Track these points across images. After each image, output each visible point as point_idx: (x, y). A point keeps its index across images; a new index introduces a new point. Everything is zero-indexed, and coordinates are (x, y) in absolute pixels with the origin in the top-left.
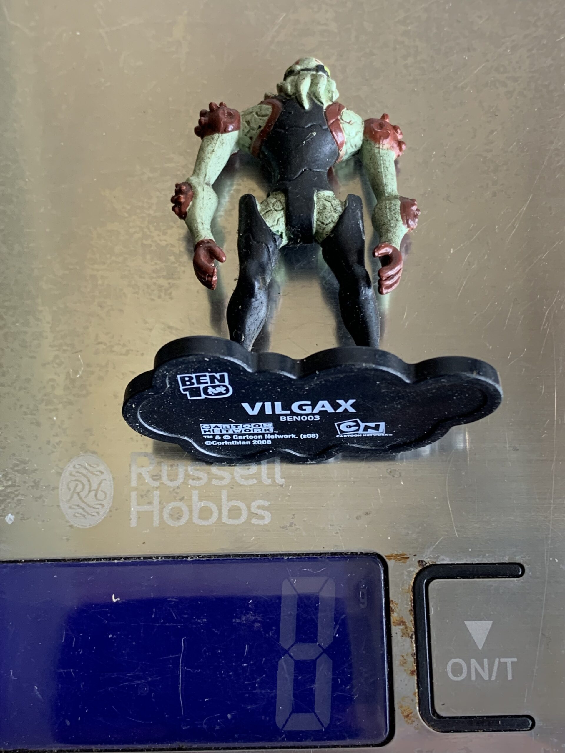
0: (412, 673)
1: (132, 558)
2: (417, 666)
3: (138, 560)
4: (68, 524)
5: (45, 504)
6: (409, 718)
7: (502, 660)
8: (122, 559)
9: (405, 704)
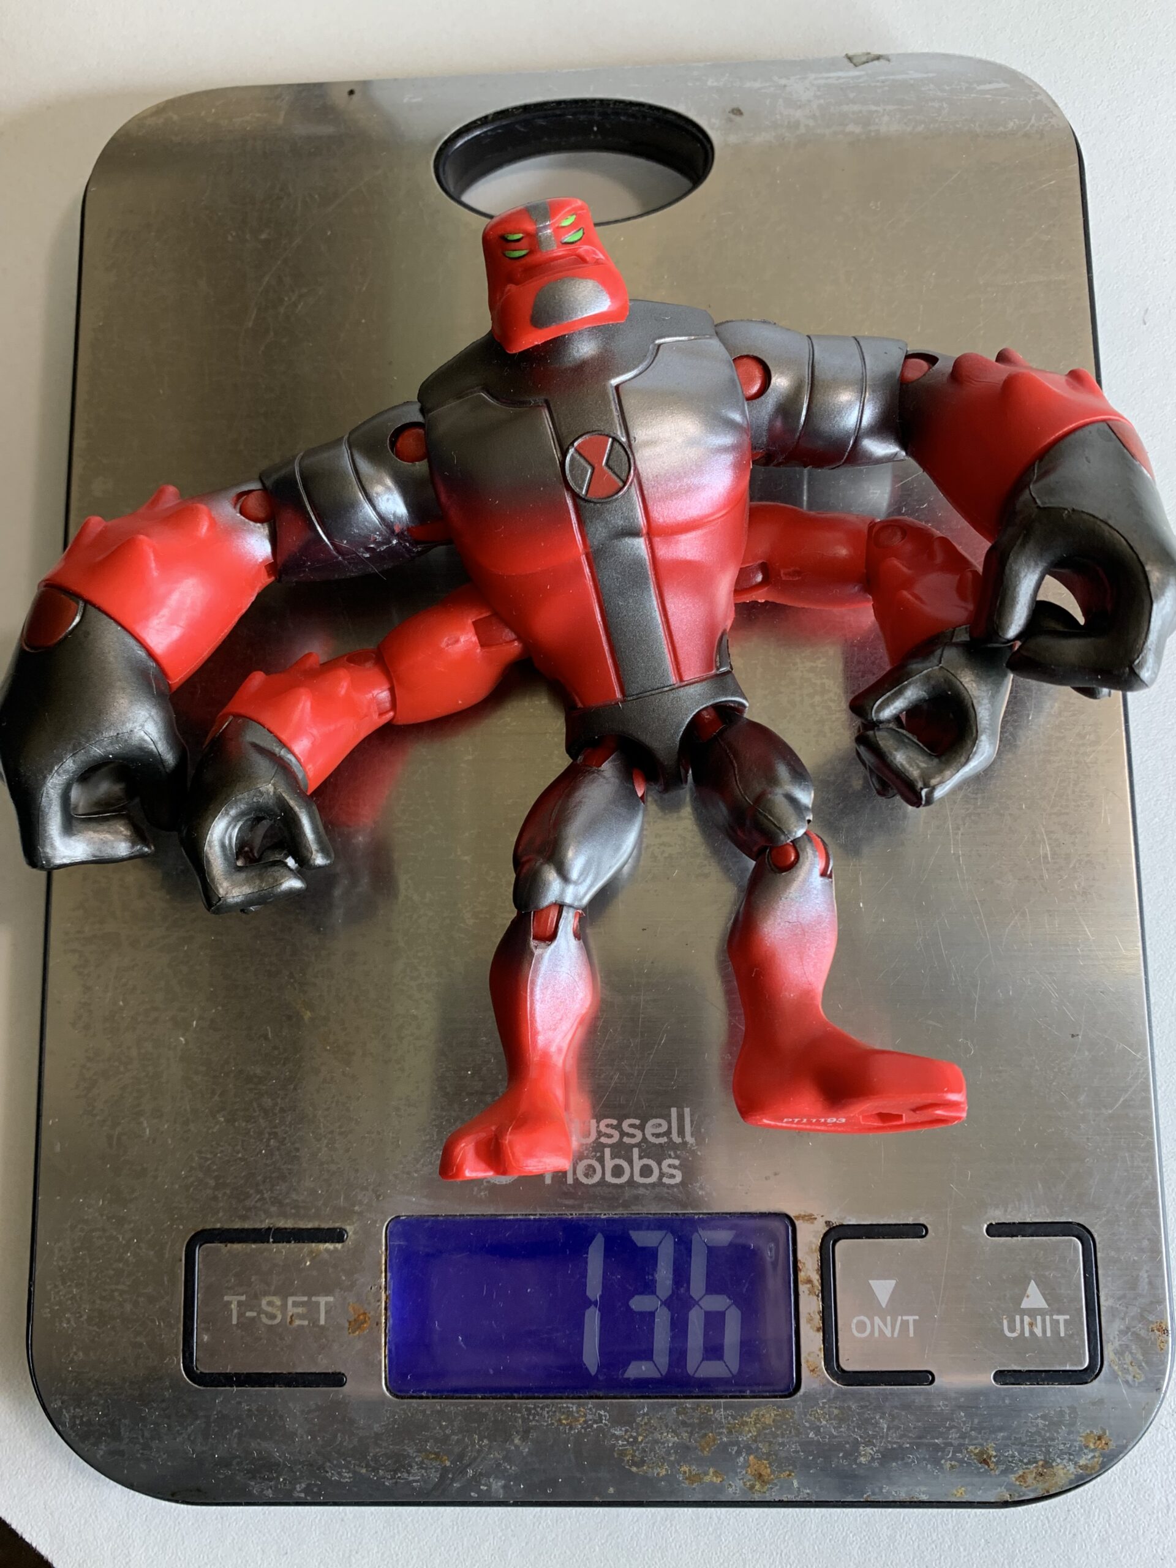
0: (818, 1330)
2: (823, 1323)
6: (815, 1373)
9: (810, 1359)
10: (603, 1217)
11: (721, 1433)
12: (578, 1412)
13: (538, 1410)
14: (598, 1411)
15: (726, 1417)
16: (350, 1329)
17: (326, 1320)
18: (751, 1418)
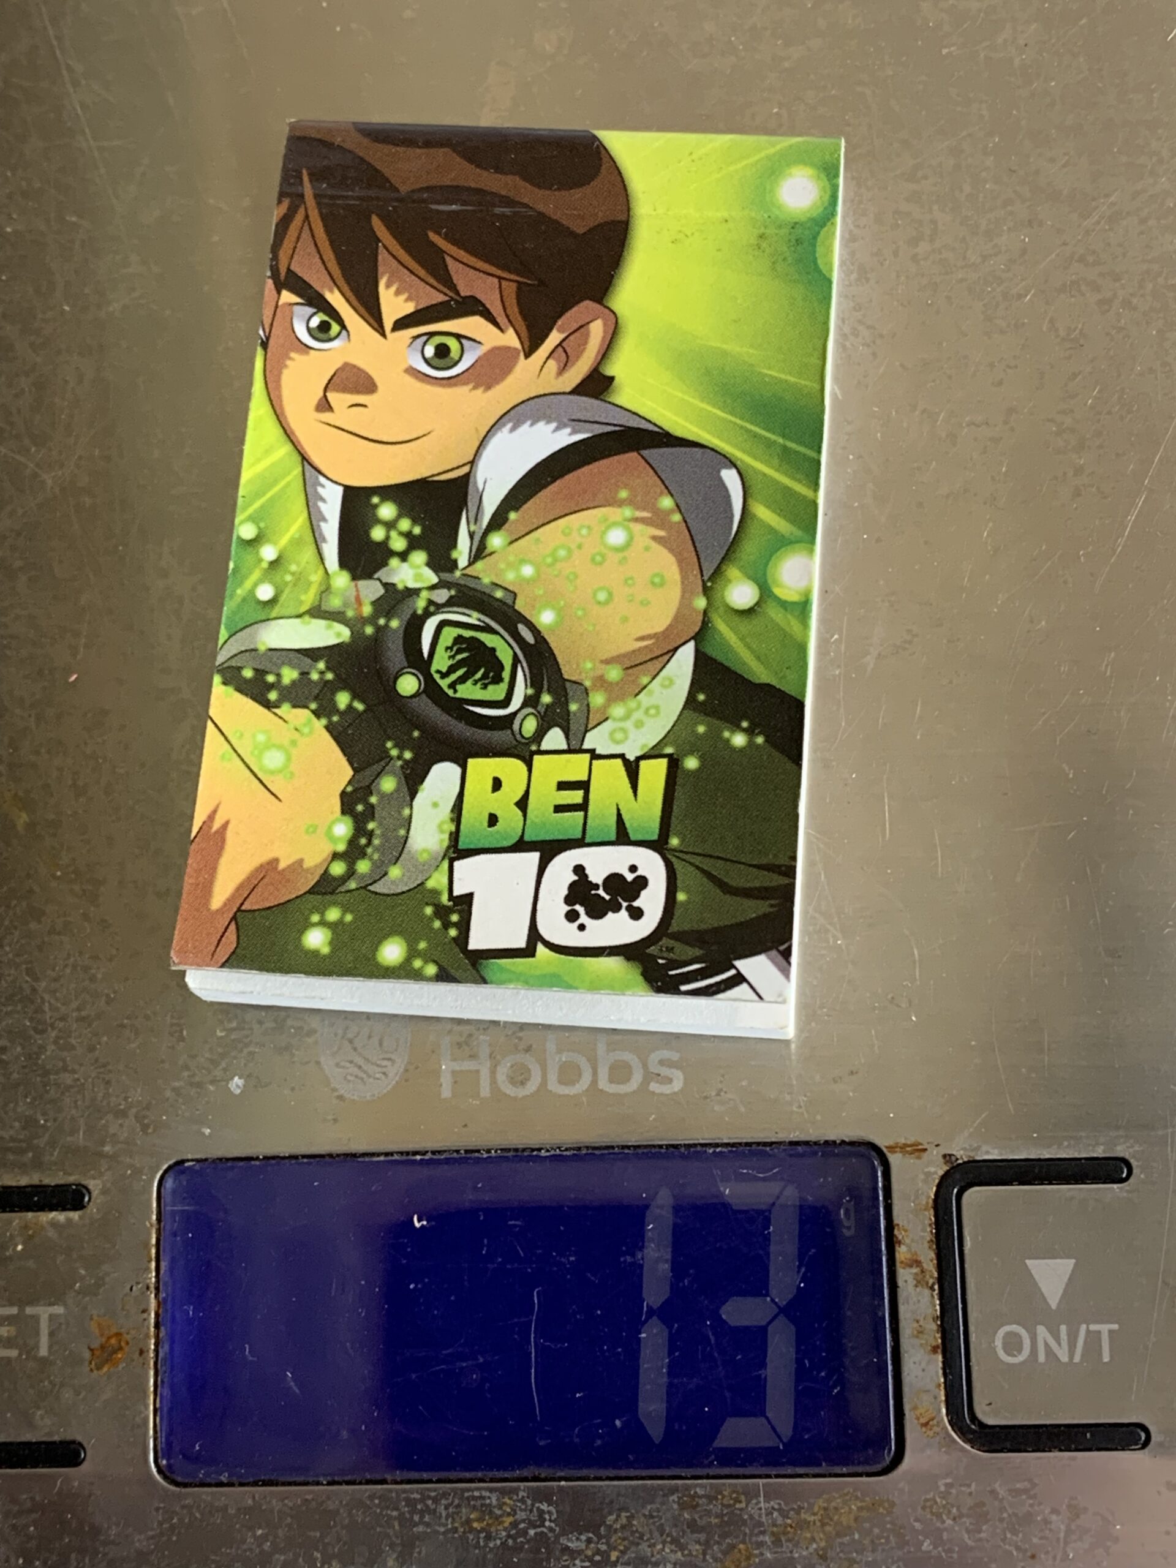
0: (934, 1350)
1: (445, 1151)
2: (943, 1338)
3: (455, 1155)
4: (336, 1094)
5: (296, 1059)
6: (929, 1427)
7: (1093, 1327)
8: (429, 1154)
9: (921, 1402)
11: (761, 1544)
12: (500, 1508)
13: (430, 1502)
14: (537, 1505)
15: (769, 1514)
16: (93, 1363)
17: (50, 1347)
18: (815, 1514)
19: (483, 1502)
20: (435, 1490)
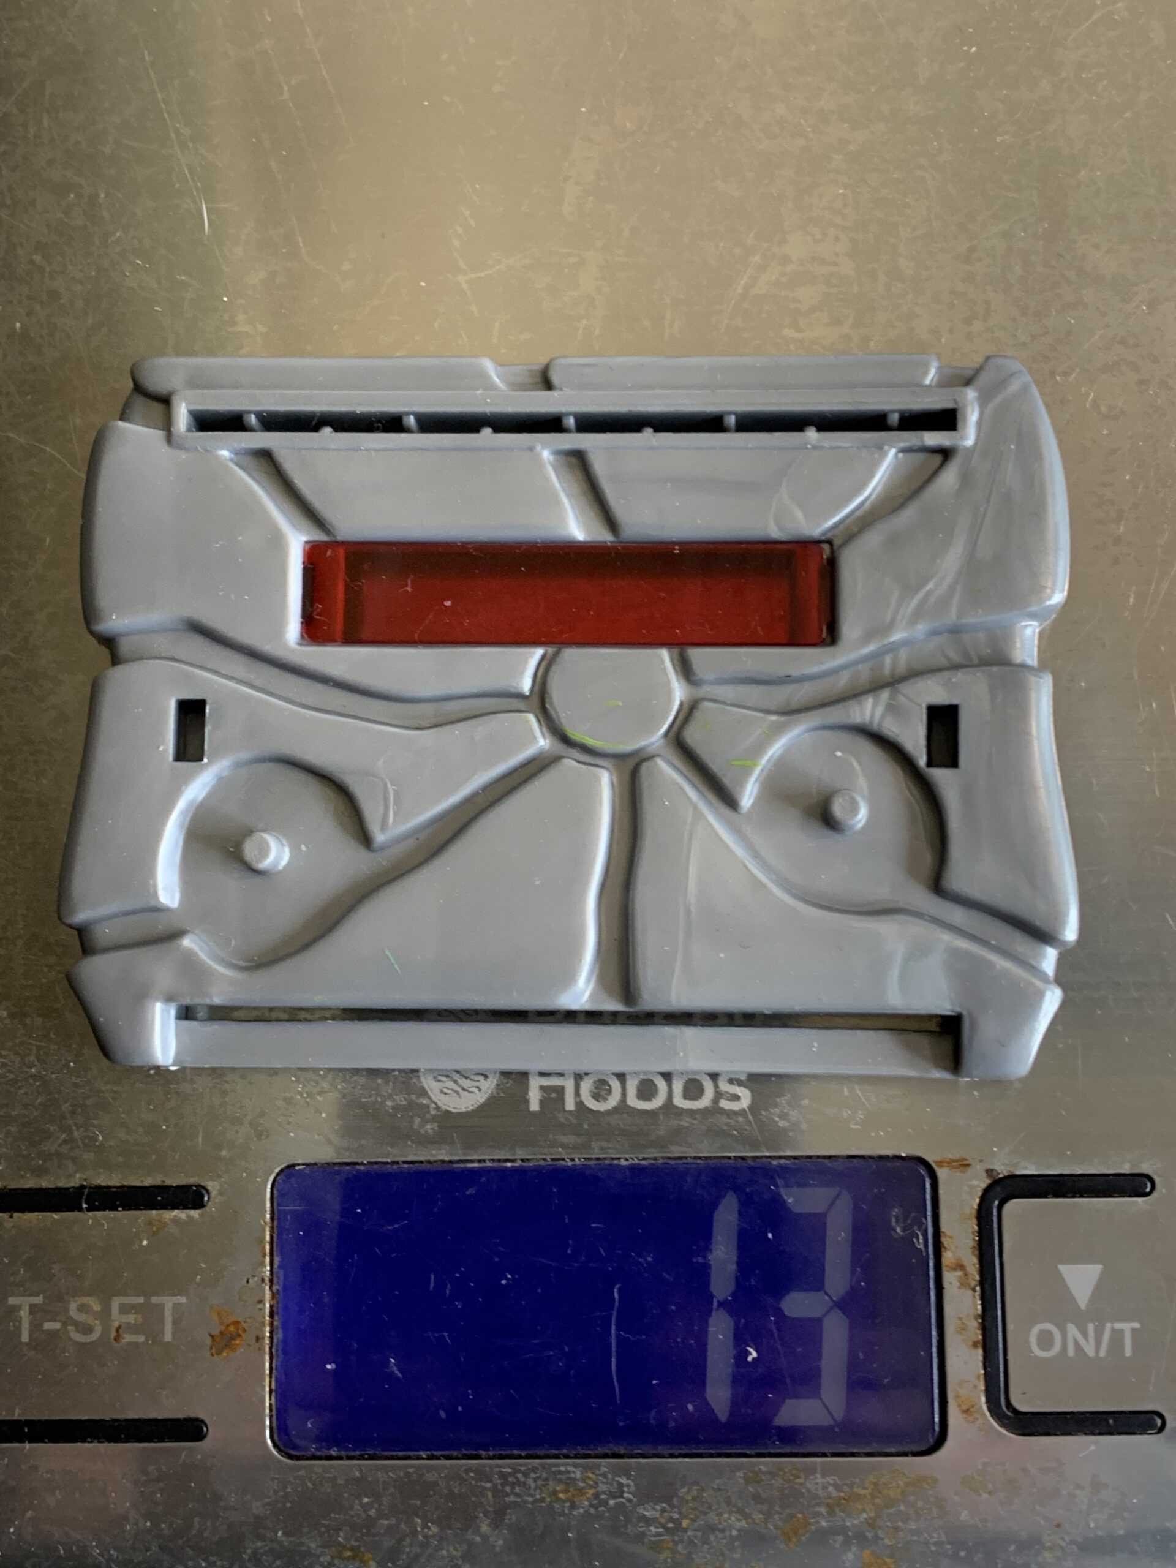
0: (976, 1345)
2: (984, 1335)
3: (542, 1163)
4: (434, 1106)
6: (970, 1413)
7: (1117, 1326)
9: (963, 1392)
10: (623, 1163)
11: (817, 1515)
12: (584, 1481)
13: (520, 1476)
14: (616, 1479)
15: (825, 1488)
16: (214, 1348)
17: (174, 1334)
18: (865, 1488)
19: (568, 1476)
20: (525, 1465)
